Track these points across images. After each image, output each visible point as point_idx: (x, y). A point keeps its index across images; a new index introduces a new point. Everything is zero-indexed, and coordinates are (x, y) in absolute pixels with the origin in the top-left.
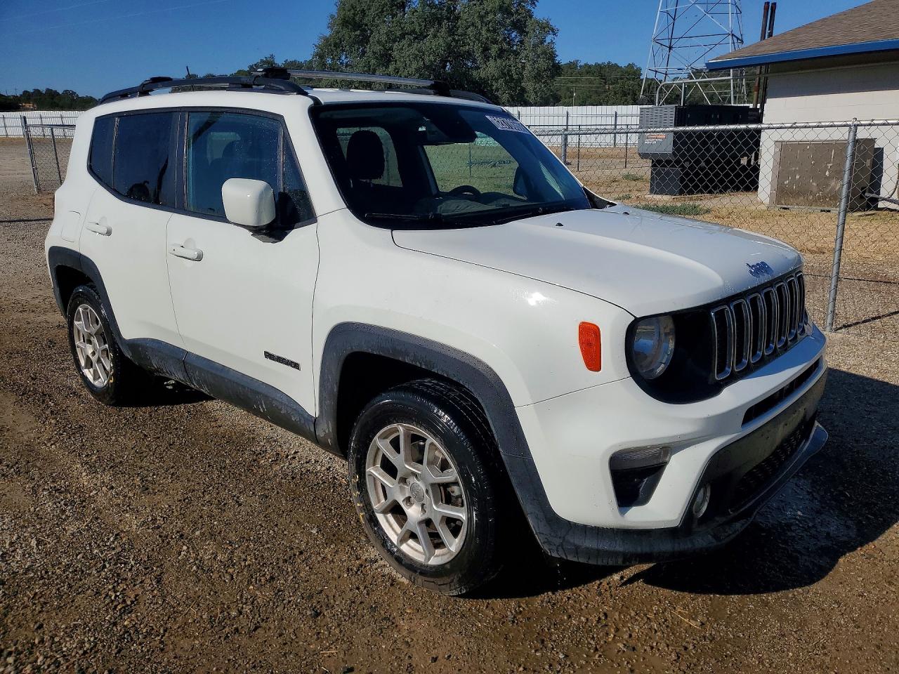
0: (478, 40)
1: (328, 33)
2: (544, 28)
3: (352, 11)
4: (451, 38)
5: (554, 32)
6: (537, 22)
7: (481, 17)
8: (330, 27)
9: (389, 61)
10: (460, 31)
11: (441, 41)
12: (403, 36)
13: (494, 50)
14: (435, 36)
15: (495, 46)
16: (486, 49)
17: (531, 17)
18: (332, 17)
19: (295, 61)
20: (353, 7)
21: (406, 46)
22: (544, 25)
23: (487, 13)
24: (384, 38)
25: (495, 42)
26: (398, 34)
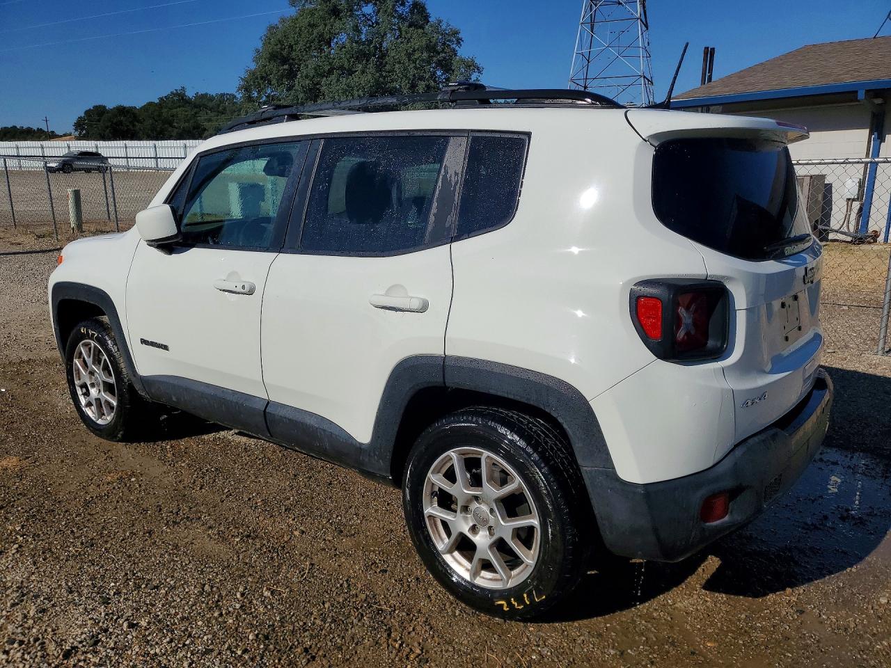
0: (406, 77)
1: (253, 66)
2: (470, 66)
3: (279, 46)
4: (378, 74)
5: (479, 70)
6: (462, 61)
7: (409, 55)
8: (256, 60)
9: (317, 96)
10: (388, 67)
11: (370, 76)
12: (330, 72)
13: (421, 86)
14: (363, 72)
15: (423, 83)
16: (413, 86)
17: (456, 55)
18: (257, 50)
19: (206, 94)
20: (280, 41)
21: (334, 81)
22: (470, 64)
23: (414, 51)
24: (312, 73)
25: (422, 78)
26: (327, 68)
